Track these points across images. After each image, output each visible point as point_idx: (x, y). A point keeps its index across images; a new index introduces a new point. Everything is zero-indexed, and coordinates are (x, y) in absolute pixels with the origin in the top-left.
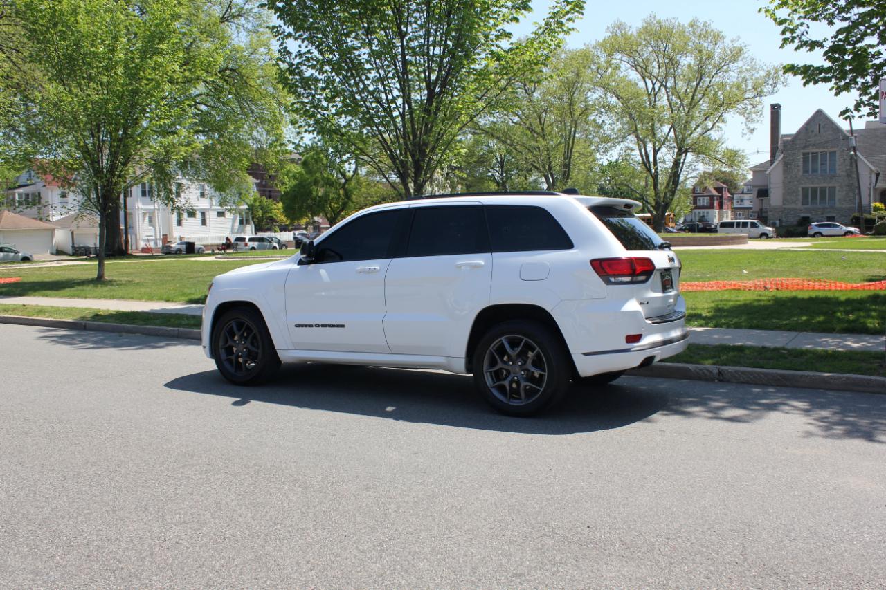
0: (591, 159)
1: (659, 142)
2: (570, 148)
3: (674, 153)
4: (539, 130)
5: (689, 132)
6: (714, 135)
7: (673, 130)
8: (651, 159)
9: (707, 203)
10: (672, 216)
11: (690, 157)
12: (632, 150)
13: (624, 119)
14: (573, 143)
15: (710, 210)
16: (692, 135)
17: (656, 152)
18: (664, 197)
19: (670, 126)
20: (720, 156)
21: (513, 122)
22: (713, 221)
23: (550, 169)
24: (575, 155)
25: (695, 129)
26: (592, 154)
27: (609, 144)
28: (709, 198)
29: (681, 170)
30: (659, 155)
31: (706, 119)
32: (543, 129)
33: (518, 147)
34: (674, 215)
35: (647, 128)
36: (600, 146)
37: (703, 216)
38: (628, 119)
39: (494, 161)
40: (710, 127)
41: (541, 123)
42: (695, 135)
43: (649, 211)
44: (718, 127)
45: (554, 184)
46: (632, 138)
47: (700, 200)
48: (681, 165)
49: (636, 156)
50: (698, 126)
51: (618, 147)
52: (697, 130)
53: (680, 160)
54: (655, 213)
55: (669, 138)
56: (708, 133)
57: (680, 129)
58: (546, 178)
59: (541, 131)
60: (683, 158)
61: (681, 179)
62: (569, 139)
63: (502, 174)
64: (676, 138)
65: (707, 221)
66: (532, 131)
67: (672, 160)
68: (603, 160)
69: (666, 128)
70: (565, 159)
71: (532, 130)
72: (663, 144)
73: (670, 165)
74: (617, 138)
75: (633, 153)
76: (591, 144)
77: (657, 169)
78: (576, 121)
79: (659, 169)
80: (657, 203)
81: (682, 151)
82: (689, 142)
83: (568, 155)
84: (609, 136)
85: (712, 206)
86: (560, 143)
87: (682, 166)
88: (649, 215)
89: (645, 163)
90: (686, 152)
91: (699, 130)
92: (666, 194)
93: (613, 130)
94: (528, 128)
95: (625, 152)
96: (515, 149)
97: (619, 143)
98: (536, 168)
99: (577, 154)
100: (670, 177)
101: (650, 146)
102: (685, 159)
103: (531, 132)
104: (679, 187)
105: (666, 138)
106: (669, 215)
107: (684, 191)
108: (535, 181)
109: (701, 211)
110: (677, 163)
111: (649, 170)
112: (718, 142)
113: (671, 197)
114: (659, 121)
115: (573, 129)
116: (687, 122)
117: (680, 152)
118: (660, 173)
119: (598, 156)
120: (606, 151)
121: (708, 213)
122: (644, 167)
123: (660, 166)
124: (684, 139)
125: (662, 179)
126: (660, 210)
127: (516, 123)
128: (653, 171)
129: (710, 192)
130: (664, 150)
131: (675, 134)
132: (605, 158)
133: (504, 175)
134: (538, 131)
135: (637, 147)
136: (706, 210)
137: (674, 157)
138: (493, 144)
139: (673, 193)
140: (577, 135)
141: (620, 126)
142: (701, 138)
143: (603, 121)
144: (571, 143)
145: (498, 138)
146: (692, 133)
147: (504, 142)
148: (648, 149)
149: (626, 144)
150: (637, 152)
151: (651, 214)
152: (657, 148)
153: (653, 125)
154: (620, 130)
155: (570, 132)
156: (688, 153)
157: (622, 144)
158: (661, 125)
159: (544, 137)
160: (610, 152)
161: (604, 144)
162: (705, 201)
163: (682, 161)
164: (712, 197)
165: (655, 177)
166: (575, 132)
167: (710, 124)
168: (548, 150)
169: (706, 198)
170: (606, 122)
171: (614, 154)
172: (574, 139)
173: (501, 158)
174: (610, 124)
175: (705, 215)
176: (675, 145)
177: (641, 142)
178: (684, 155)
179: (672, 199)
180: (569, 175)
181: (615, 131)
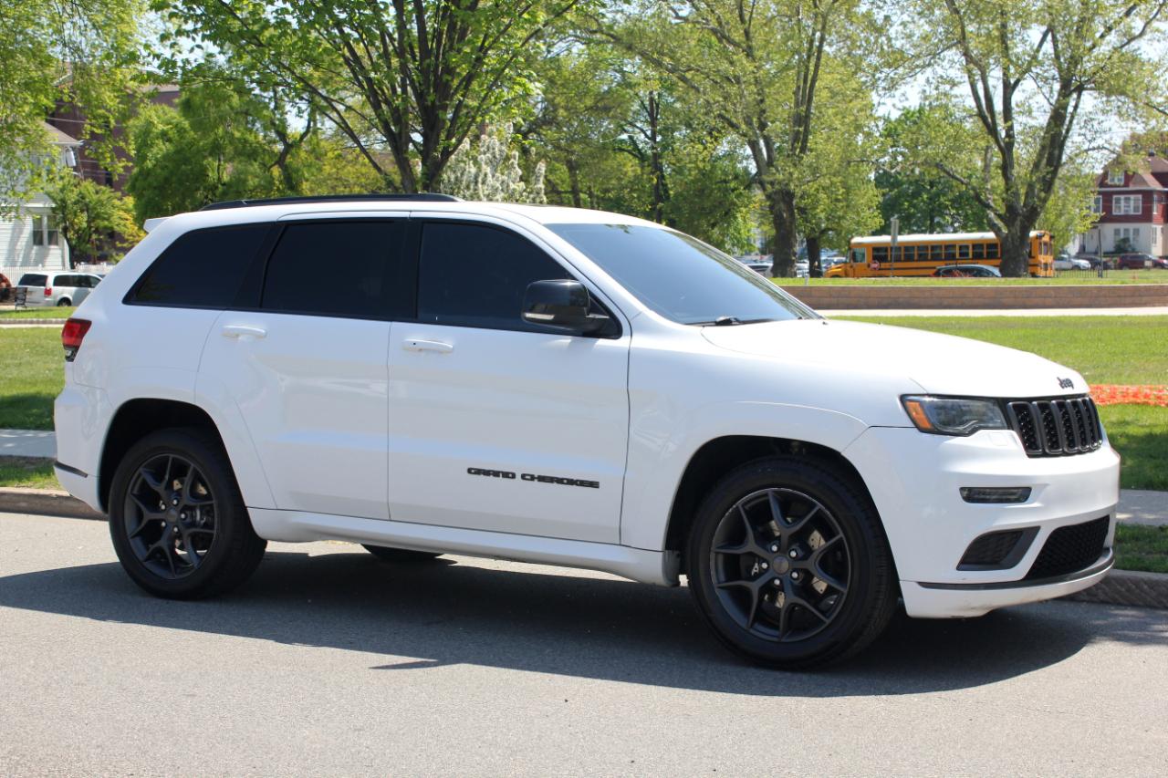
0: (857, 104)
1: (1016, 65)
2: (810, 77)
3: (1051, 91)
4: (737, 36)
5: (1089, 44)
6: (1147, 49)
7: (1049, 37)
8: (998, 106)
9: (1136, 209)
10: (1046, 239)
11: (1089, 101)
12: (954, 84)
13: (937, 12)
14: (817, 66)
15: (1142, 226)
16: (1096, 51)
17: (1009, 89)
18: (1027, 195)
19: (1044, 28)
20: (1161, 100)
21: (678, 17)
22: (1150, 253)
23: (763, 126)
24: (821, 96)
25: (1102, 36)
26: (860, 91)
27: (901, 70)
28: (1140, 196)
29: (1068, 131)
30: (1017, 97)
31: (1128, 14)
32: (747, 33)
33: (689, 75)
34: (1052, 237)
35: (989, 35)
36: (878, 75)
37: (1126, 240)
38: (947, 12)
39: (636, 107)
40: (1137, 32)
41: (743, 21)
42: (1104, 49)
43: (993, 227)
44: (1158, 30)
45: (770, 162)
46: (954, 55)
47: (1118, 201)
48: (1067, 122)
49: (963, 97)
50: (1110, 29)
51: (921, 78)
52: (1108, 38)
53: (1065, 108)
54: (1005, 231)
55: (1040, 57)
56: (1134, 45)
57: (1068, 36)
58: (754, 145)
59: (744, 39)
60: (1072, 103)
61: (1069, 149)
62: (809, 57)
63: (653, 138)
64: (1057, 57)
65: (1133, 251)
66: (722, 37)
67: (1048, 108)
68: (889, 106)
69: (1035, 33)
70: (797, 104)
71: (724, 37)
72: (1028, 70)
73: (1042, 119)
74: (918, 57)
75: (956, 91)
76: (859, 69)
77: (1010, 128)
78: (825, 17)
79: (1017, 128)
80: (1011, 208)
81: (1070, 87)
82: (1088, 65)
83: (806, 95)
84: (901, 52)
85: (1146, 217)
86: (787, 68)
87: (1071, 122)
88: (991, 235)
89: (985, 115)
90: (1080, 89)
91: (1113, 38)
92: (1031, 186)
93: (910, 36)
94: (714, 31)
95: (937, 88)
96: (683, 79)
97: (924, 67)
98: (732, 125)
99: (825, 94)
100: (1043, 147)
101: (995, 77)
102: (1076, 107)
103: (720, 41)
104: (1062, 172)
105: (1034, 57)
106: (1039, 237)
107: (1075, 181)
108: (730, 156)
109: (1122, 226)
110: (1058, 116)
111: (992, 130)
112: (1157, 67)
113: (1043, 195)
114: (1017, 17)
115: (818, 34)
116: (1083, 20)
117: (1066, 90)
118: (1019, 138)
119: (874, 98)
120: (893, 85)
121: (1137, 232)
122: (981, 124)
123: (1019, 122)
124: (1075, 61)
125: (1024, 153)
126: (1018, 223)
127: (686, 19)
128: (1003, 134)
129: (1144, 182)
130: (1028, 85)
131: (1056, 47)
132: (889, 101)
133: (659, 139)
134: (737, 39)
135: (966, 78)
136: (1131, 226)
137: (1053, 101)
138: (633, 65)
139: (1048, 186)
140: (826, 48)
141: (927, 28)
142: (1116, 56)
143: (887, 18)
144: (812, 68)
145: (643, 54)
146: (1094, 46)
147: (658, 64)
148: (991, 82)
149: (940, 71)
150: (965, 89)
151: (997, 234)
152: (1012, 81)
153: (1004, 26)
154: (925, 38)
155: (811, 42)
156: (1085, 93)
157: (929, 70)
158: (1023, 27)
159: (749, 53)
160: (902, 89)
161: (886, 70)
162: (1132, 203)
163: (1070, 109)
164: (1148, 195)
165: (1007, 149)
166: (822, 39)
167: (1137, 24)
168: (757, 82)
169: (1132, 197)
170: (894, 18)
171: (911, 94)
172: (819, 58)
173: (652, 100)
174: (904, 24)
175: (1131, 237)
176: (1055, 72)
177: (975, 65)
178: (1075, 95)
179: (1045, 201)
180: (805, 140)
181: (915, 38)
